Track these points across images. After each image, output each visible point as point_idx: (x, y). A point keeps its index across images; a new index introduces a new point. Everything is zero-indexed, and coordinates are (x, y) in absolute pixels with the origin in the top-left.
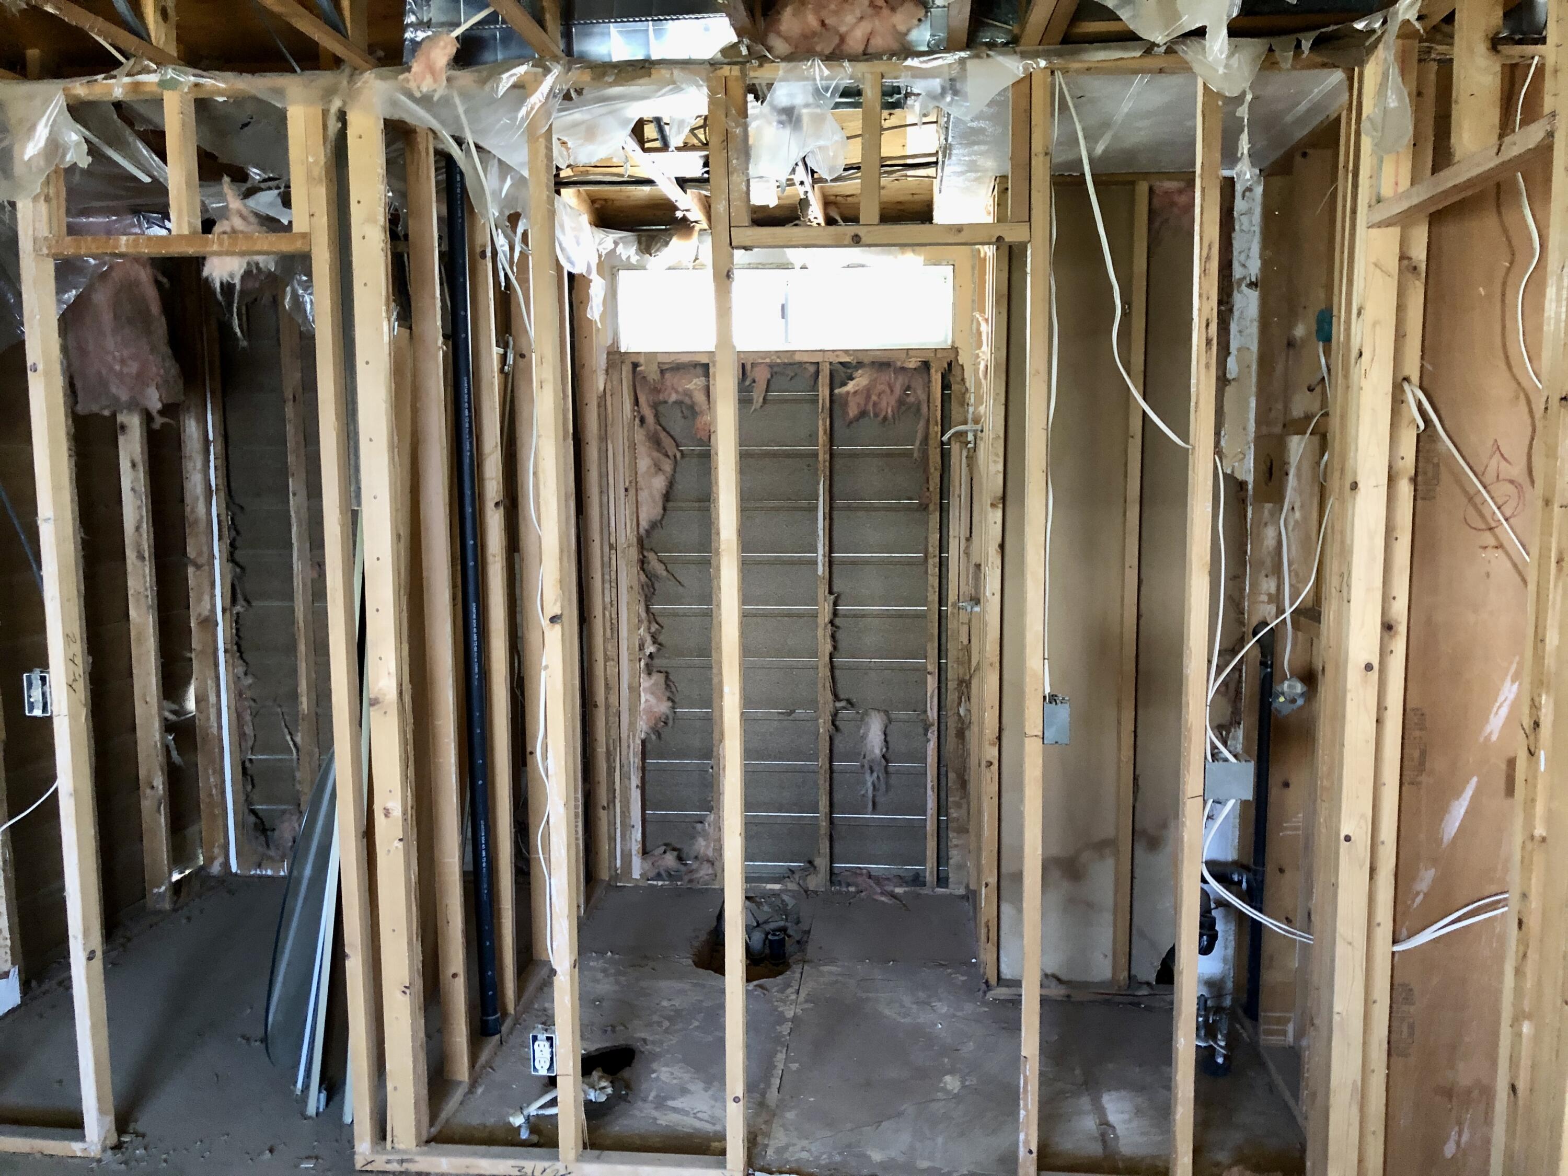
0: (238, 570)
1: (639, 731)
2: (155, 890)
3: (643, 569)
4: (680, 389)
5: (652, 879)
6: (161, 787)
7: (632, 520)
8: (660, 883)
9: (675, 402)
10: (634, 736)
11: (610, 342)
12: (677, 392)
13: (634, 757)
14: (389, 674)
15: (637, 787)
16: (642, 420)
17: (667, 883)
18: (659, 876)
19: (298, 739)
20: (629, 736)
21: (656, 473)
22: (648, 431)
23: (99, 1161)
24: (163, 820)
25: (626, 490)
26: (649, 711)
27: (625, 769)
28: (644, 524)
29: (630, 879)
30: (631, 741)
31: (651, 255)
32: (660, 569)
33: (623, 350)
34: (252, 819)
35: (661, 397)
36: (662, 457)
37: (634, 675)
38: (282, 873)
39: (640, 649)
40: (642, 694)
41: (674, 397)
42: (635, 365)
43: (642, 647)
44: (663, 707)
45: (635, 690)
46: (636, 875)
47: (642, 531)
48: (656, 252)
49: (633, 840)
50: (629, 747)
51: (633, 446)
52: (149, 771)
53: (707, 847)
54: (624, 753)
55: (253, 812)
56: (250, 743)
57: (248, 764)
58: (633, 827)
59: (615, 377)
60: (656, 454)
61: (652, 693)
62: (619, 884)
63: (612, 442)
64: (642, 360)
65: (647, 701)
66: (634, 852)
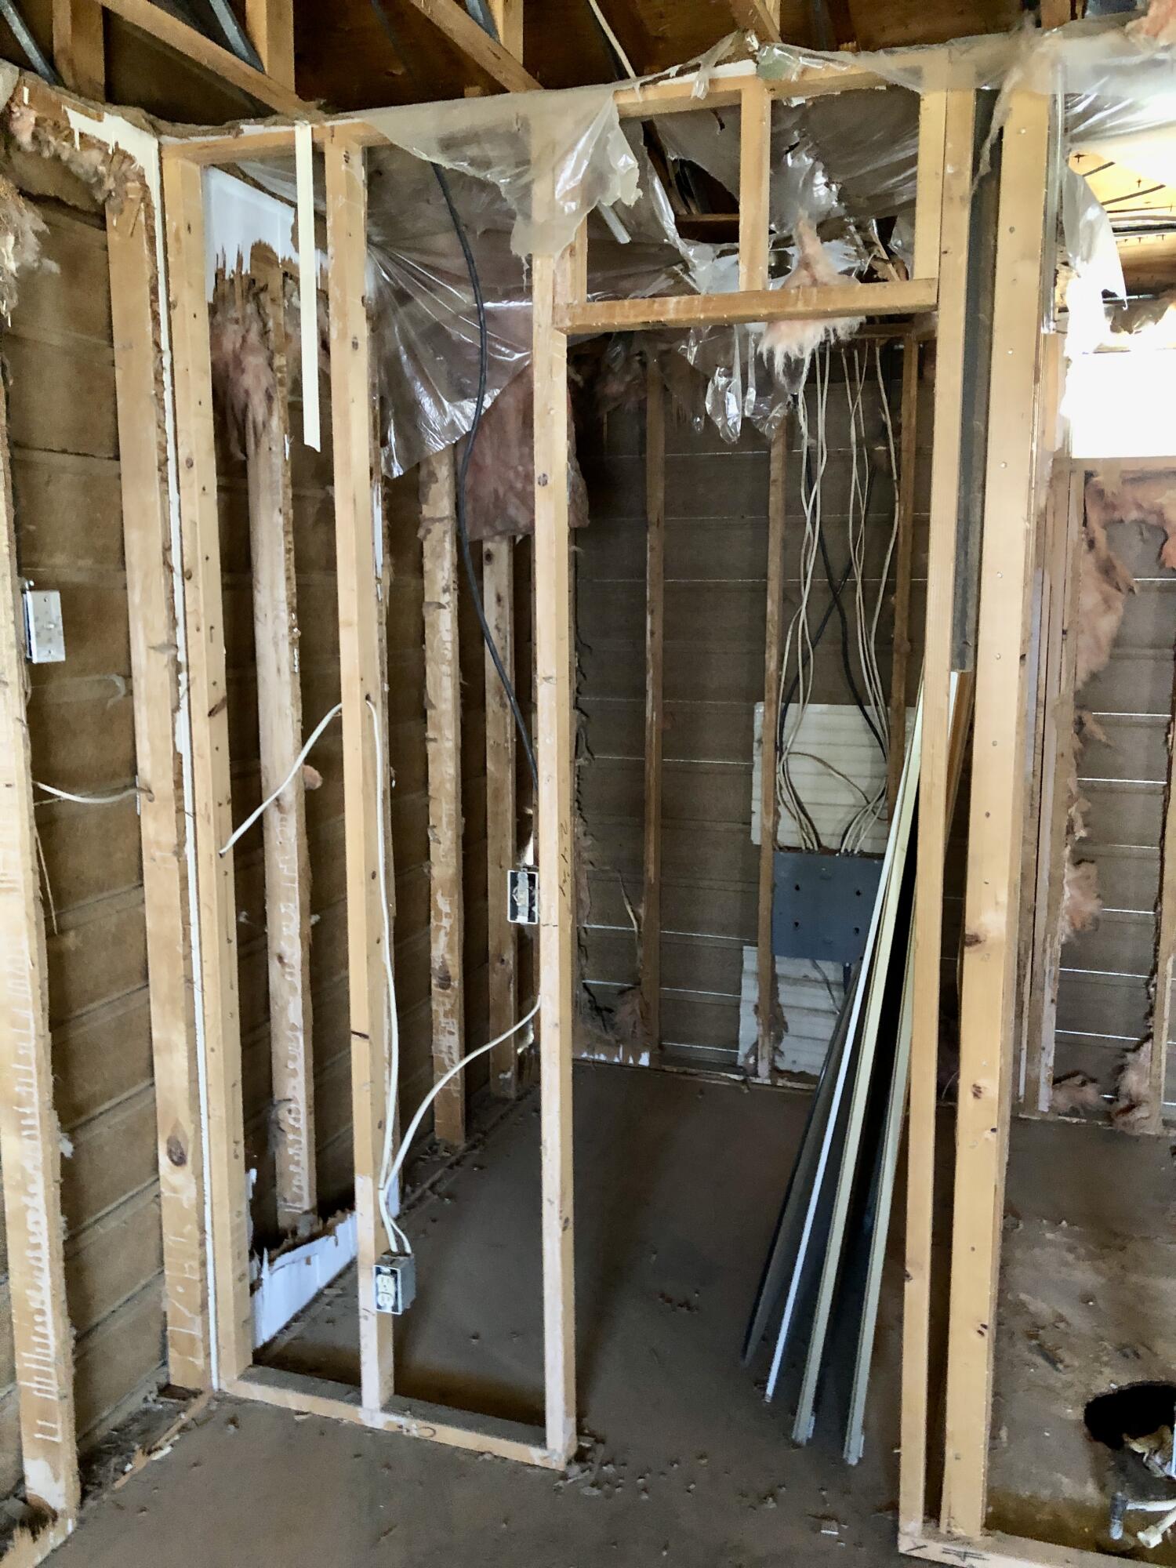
0: (584, 718)
1: (1059, 933)
2: (501, 1076)
3: (1078, 733)
4: (1145, 505)
5: (1066, 1115)
6: (511, 962)
7: (1068, 673)
8: (1075, 1120)
9: (1135, 521)
10: (1053, 938)
11: (1058, 446)
12: (1139, 507)
13: (1051, 964)
14: (997, 903)
15: (1053, 1001)
16: (1091, 544)
17: (1084, 1121)
18: (1074, 1112)
19: (642, 911)
20: (1045, 940)
21: (1105, 612)
22: (1098, 560)
23: (564, 1476)
24: (512, 998)
25: (1064, 632)
26: (1074, 911)
27: (1037, 979)
28: (1082, 675)
29: (1036, 1111)
30: (1048, 945)
31: (1130, 332)
32: (1099, 734)
33: (1074, 456)
34: (586, 996)
35: (1117, 515)
36: (1114, 591)
37: (1057, 864)
38: (616, 1060)
39: (1068, 833)
40: (1066, 889)
41: (1134, 515)
42: (1089, 475)
43: (1070, 830)
44: (1091, 907)
45: (1056, 882)
46: (1043, 1106)
47: (1079, 684)
48: (1138, 327)
49: (1043, 1066)
50: (1044, 951)
51: (1076, 577)
52: (500, 943)
53: (1140, 1082)
54: (1037, 958)
55: (586, 987)
56: (586, 913)
57: (583, 934)
58: (1044, 1049)
59: (1062, 488)
60: (1107, 588)
61: (1080, 888)
62: (1021, 1116)
63: (1051, 574)
64: (1099, 469)
65: (1072, 897)
66: (1043, 1080)
